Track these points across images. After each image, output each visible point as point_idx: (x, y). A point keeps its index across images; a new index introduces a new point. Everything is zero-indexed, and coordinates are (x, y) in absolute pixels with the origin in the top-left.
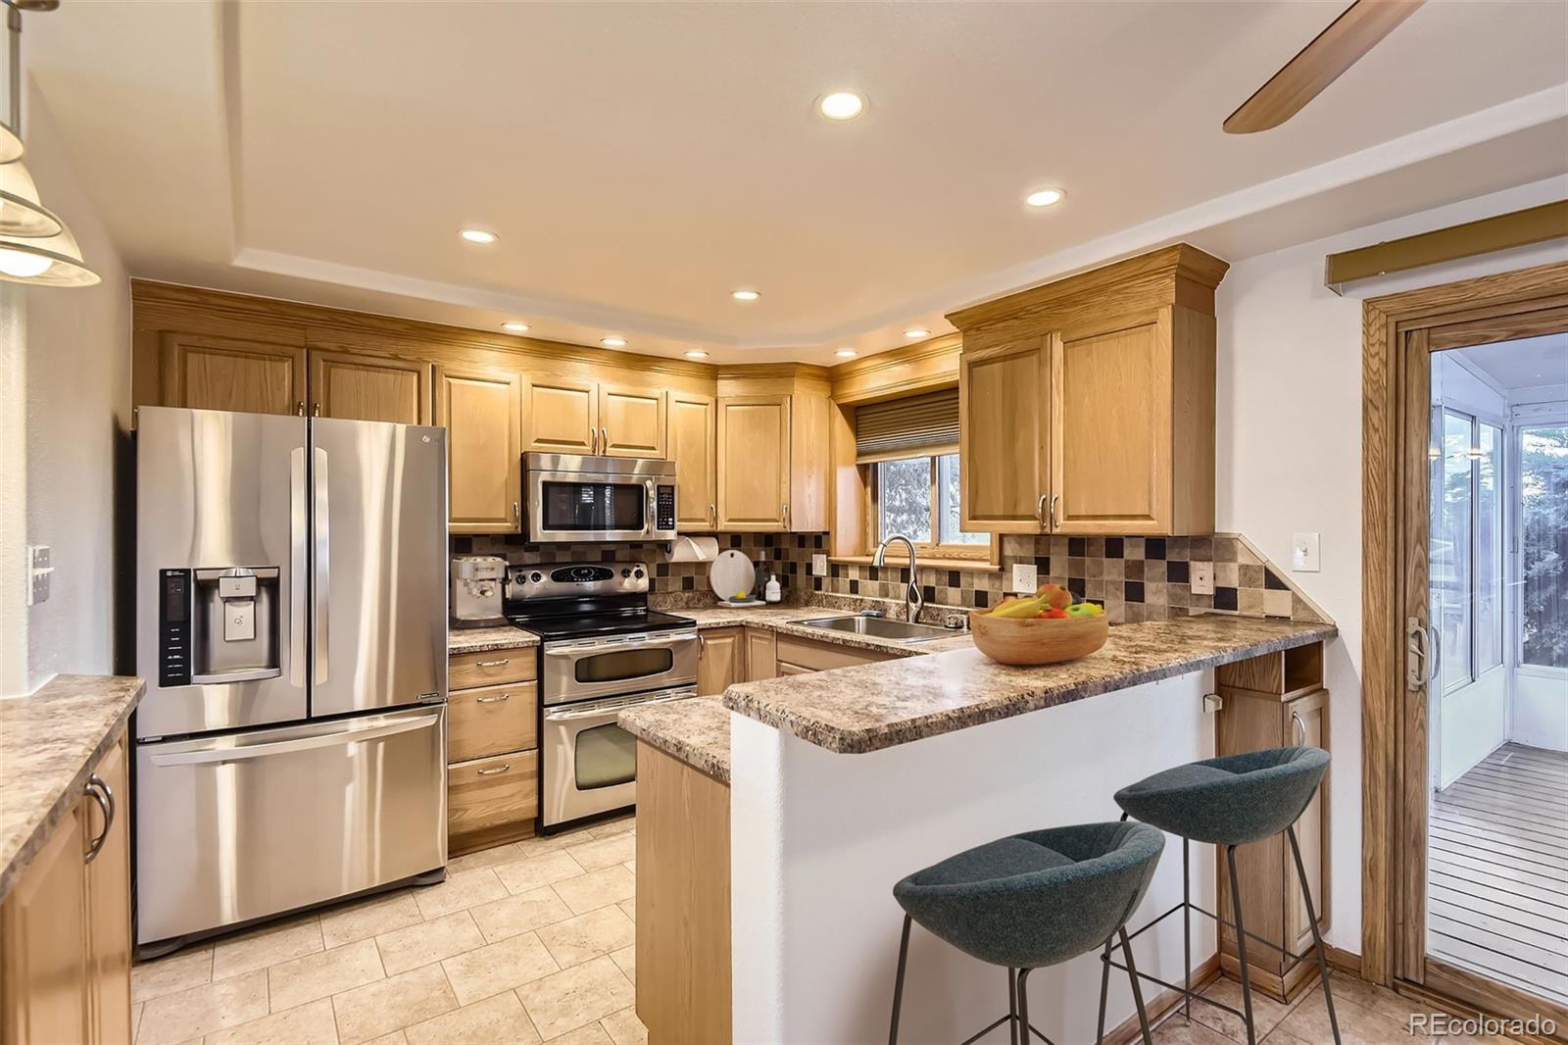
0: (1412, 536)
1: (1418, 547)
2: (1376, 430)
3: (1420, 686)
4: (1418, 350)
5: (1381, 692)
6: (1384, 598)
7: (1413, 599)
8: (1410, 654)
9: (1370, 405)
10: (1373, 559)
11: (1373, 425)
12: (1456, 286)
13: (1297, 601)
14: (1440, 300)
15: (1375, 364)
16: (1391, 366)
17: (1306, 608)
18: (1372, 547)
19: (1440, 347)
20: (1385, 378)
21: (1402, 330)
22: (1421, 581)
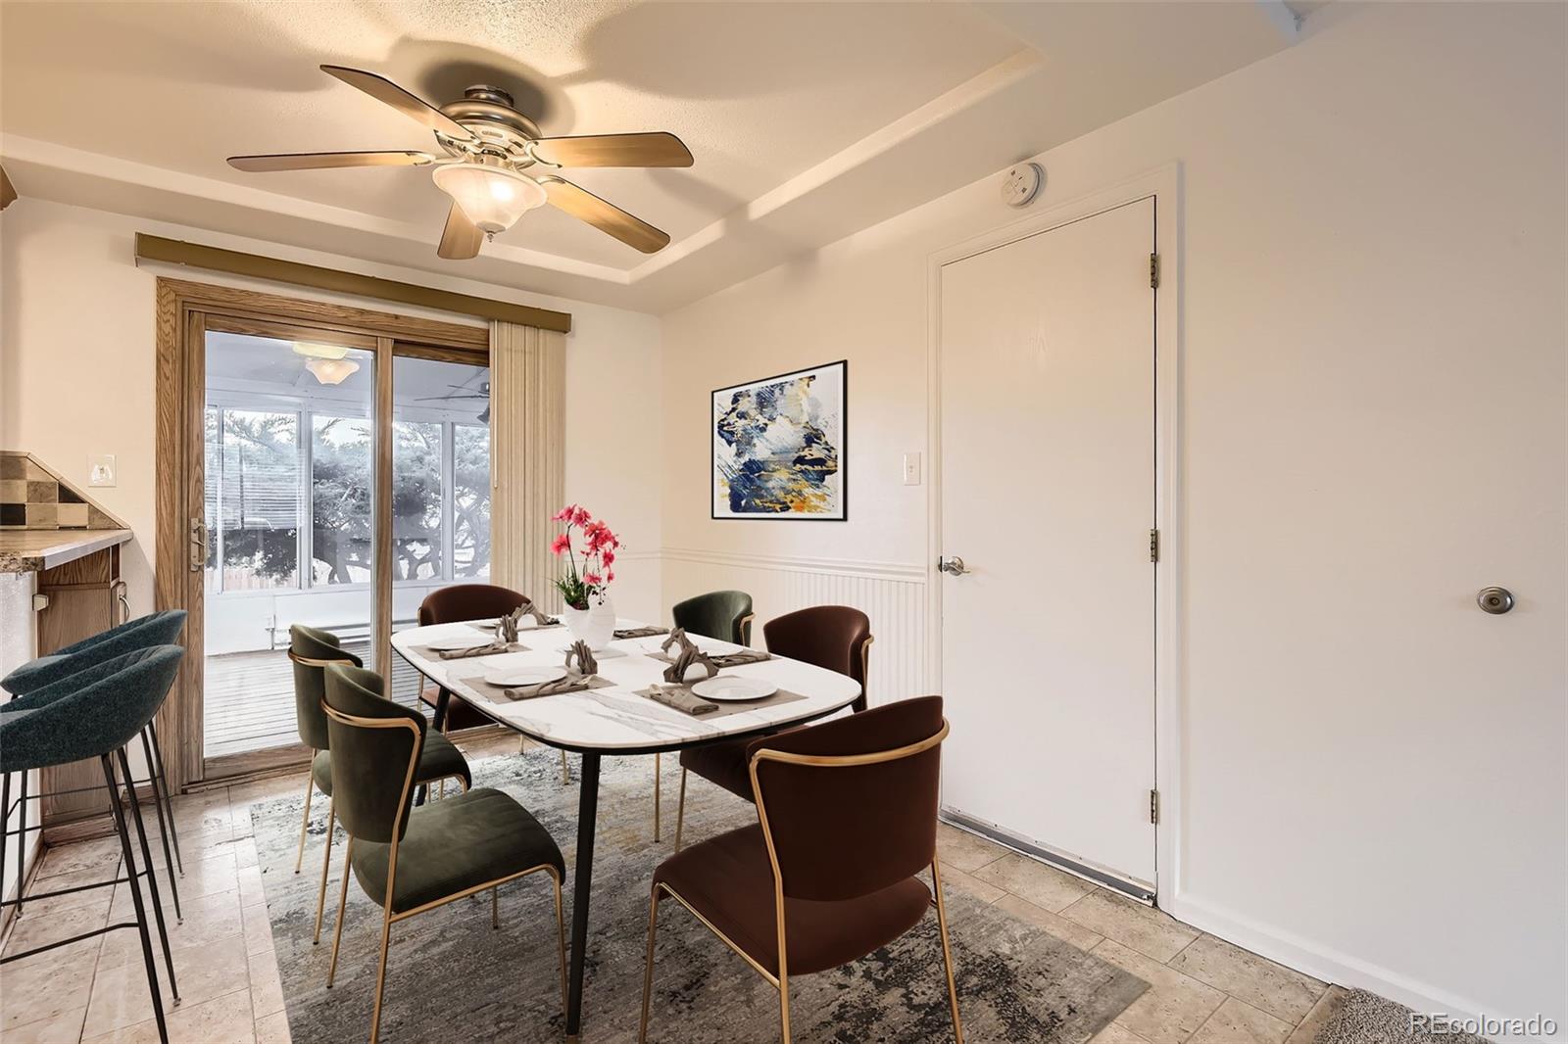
0: (194, 460)
1: (198, 468)
2: (168, 379)
3: (199, 567)
4: (198, 327)
5: (170, 576)
6: (173, 505)
7: (194, 504)
8: (193, 545)
9: (162, 359)
10: (165, 475)
11: (165, 374)
12: (227, 290)
13: (94, 511)
14: (215, 296)
15: (167, 328)
16: (179, 333)
17: (103, 516)
18: (163, 466)
19: (213, 328)
20: (174, 341)
21: (187, 309)
22: (200, 491)
